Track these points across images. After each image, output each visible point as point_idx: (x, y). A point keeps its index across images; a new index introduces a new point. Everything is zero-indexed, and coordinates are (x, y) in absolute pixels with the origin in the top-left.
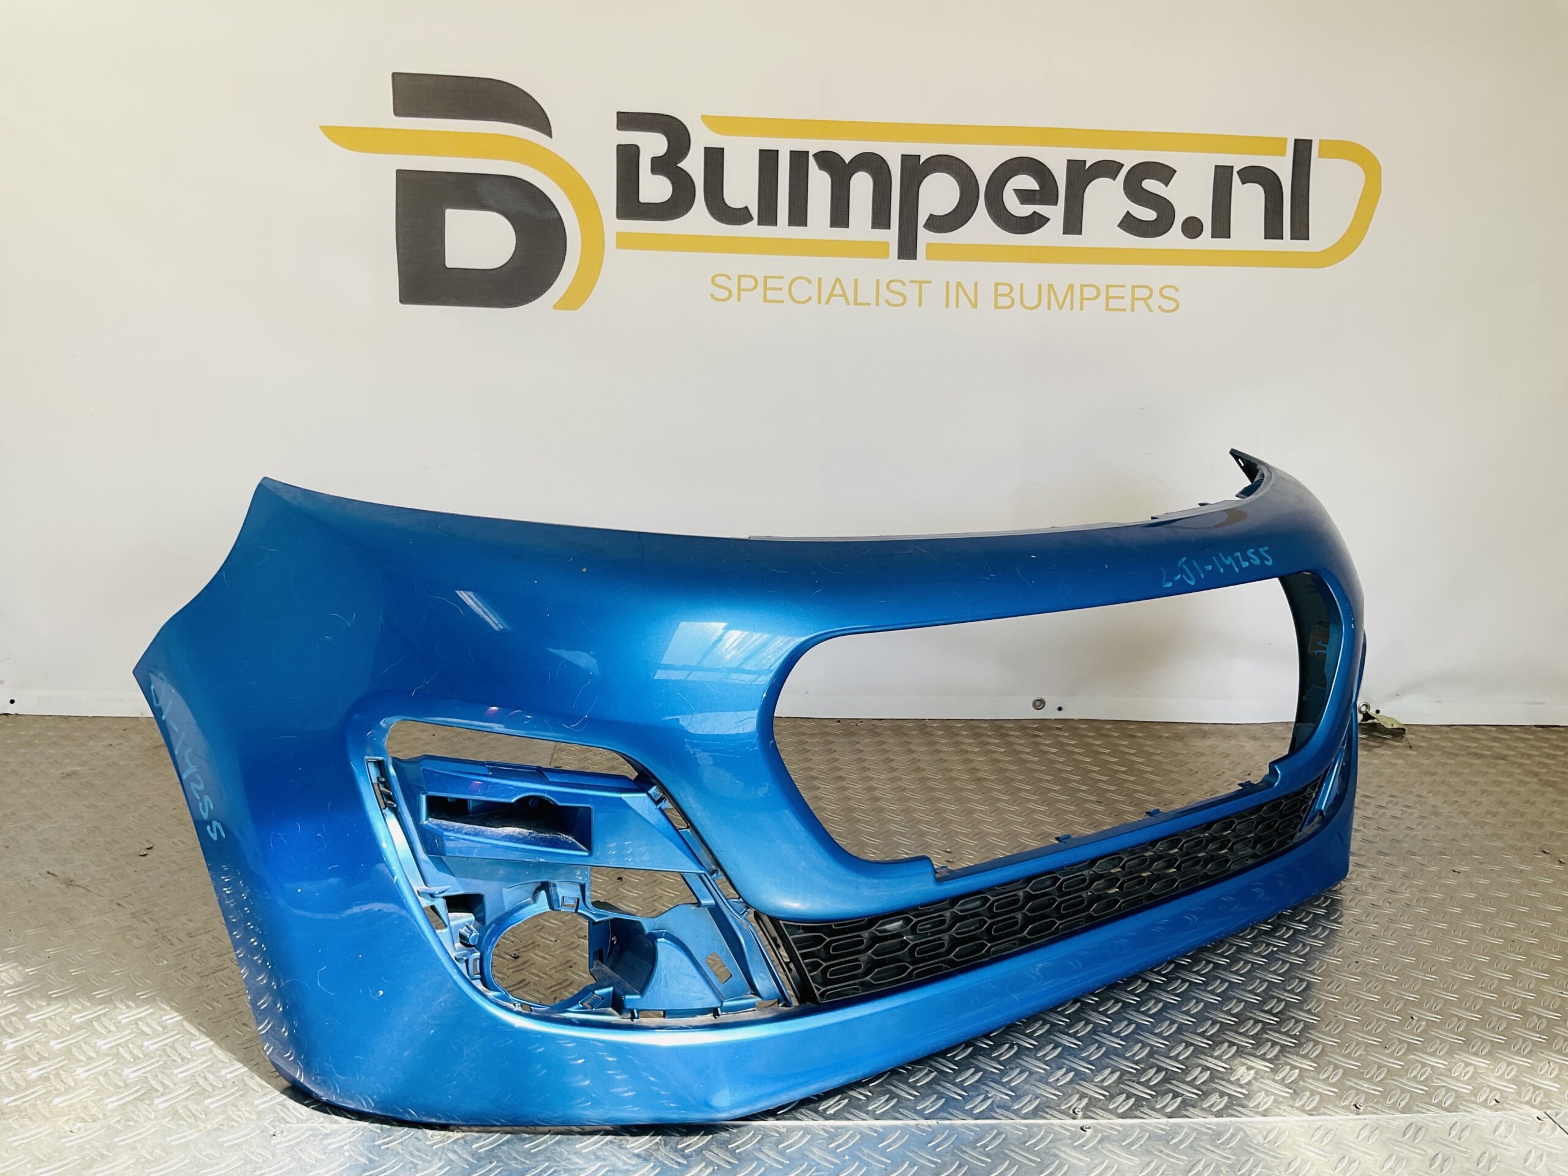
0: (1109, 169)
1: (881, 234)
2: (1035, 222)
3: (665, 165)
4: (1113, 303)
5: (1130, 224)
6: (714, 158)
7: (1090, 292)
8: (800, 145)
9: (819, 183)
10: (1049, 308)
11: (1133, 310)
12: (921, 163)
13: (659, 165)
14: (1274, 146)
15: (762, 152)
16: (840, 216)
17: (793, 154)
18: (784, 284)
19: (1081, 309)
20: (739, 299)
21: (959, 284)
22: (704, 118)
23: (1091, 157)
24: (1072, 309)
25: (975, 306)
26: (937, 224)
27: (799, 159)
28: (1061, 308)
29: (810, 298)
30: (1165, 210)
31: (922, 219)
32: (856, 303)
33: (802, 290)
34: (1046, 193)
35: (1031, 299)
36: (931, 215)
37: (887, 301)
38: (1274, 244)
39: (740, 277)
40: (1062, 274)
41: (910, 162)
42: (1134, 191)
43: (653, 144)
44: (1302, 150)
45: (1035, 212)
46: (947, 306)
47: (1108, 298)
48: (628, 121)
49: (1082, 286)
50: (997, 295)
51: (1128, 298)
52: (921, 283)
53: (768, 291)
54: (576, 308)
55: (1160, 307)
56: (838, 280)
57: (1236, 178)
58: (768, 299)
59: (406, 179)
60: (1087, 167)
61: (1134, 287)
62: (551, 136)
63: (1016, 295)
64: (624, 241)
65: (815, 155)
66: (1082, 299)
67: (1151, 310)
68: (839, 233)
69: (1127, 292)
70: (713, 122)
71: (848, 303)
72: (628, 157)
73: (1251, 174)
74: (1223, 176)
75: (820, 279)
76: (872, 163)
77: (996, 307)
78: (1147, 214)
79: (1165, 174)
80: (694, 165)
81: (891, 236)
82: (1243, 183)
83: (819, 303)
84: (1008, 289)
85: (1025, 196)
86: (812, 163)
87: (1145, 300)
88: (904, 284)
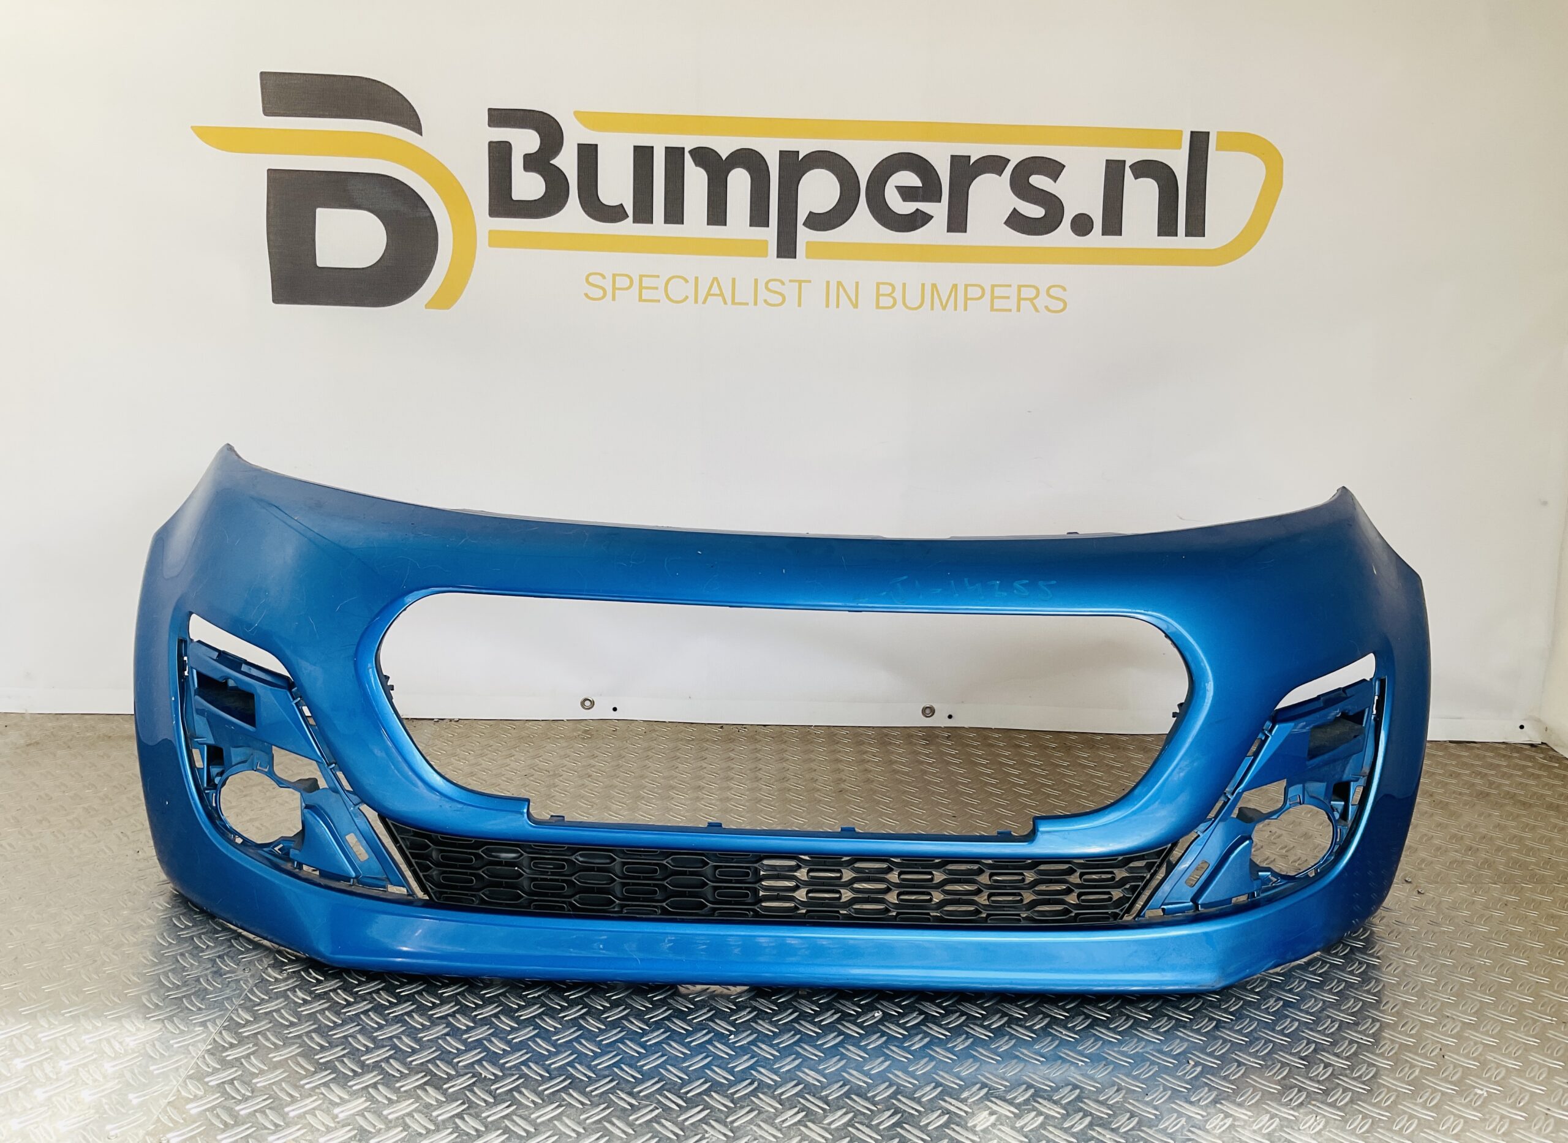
0: (995, 164)
1: (759, 232)
2: (918, 220)
3: (537, 162)
4: (998, 304)
5: (1016, 221)
6: (588, 155)
7: (974, 292)
8: (675, 141)
9: (696, 179)
10: (932, 309)
11: (1019, 310)
12: (800, 159)
13: (532, 163)
14: (1169, 138)
15: (637, 149)
16: (717, 213)
17: (669, 150)
18: (660, 283)
19: (966, 309)
20: (614, 299)
21: (839, 284)
22: (578, 114)
23: (976, 152)
24: (956, 309)
25: (856, 306)
26: (818, 222)
27: (674, 155)
28: (944, 308)
29: (687, 297)
30: (1054, 207)
31: (802, 217)
32: (734, 303)
33: (678, 290)
34: (929, 190)
35: (913, 299)
36: (810, 212)
37: (765, 301)
38: (1167, 242)
39: (614, 276)
40: (946, 274)
41: (787, 158)
42: (1021, 187)
43: (526, 141)
44: (1199, 143)
45: (917, 210)
46: (827, 306)
47: (993, 298)
48: (499, 117)
49: (966, 286)
50: (878, 295)
51: (1014, 299)
52: (800, 282)
53: (643, 291)
54: (448, 308)
55: (1046, 307)
56: (715, 279)
57: (1128, 173)
58: (643, 298)
59: (276, 178)
60: (972, 162)
61: (1019, 287)
62: (421, 135)
63: (898, 294)
64: (497, 240)
65: (690, 152)
66: (966, 299)
67: (1037, 310)
68: (717, 231)
69: (1012, 292)
70: (586, 118)
71: (725, 303)
72: (500, 154)
73: (1143, 169)
74: (1114, 172)
75: (697, 278)
76: (750, 160)
77: (878, 307)
78: (1035, 211)
79: (1053, 169)
80: (567, 161)
81: (770, 234)
82: (1136, 178)
83: (696, 302)
84: (889, 289)
85: (907, 193)
86: (688, 160)
87: (1031, 300)
88: (783, 283)
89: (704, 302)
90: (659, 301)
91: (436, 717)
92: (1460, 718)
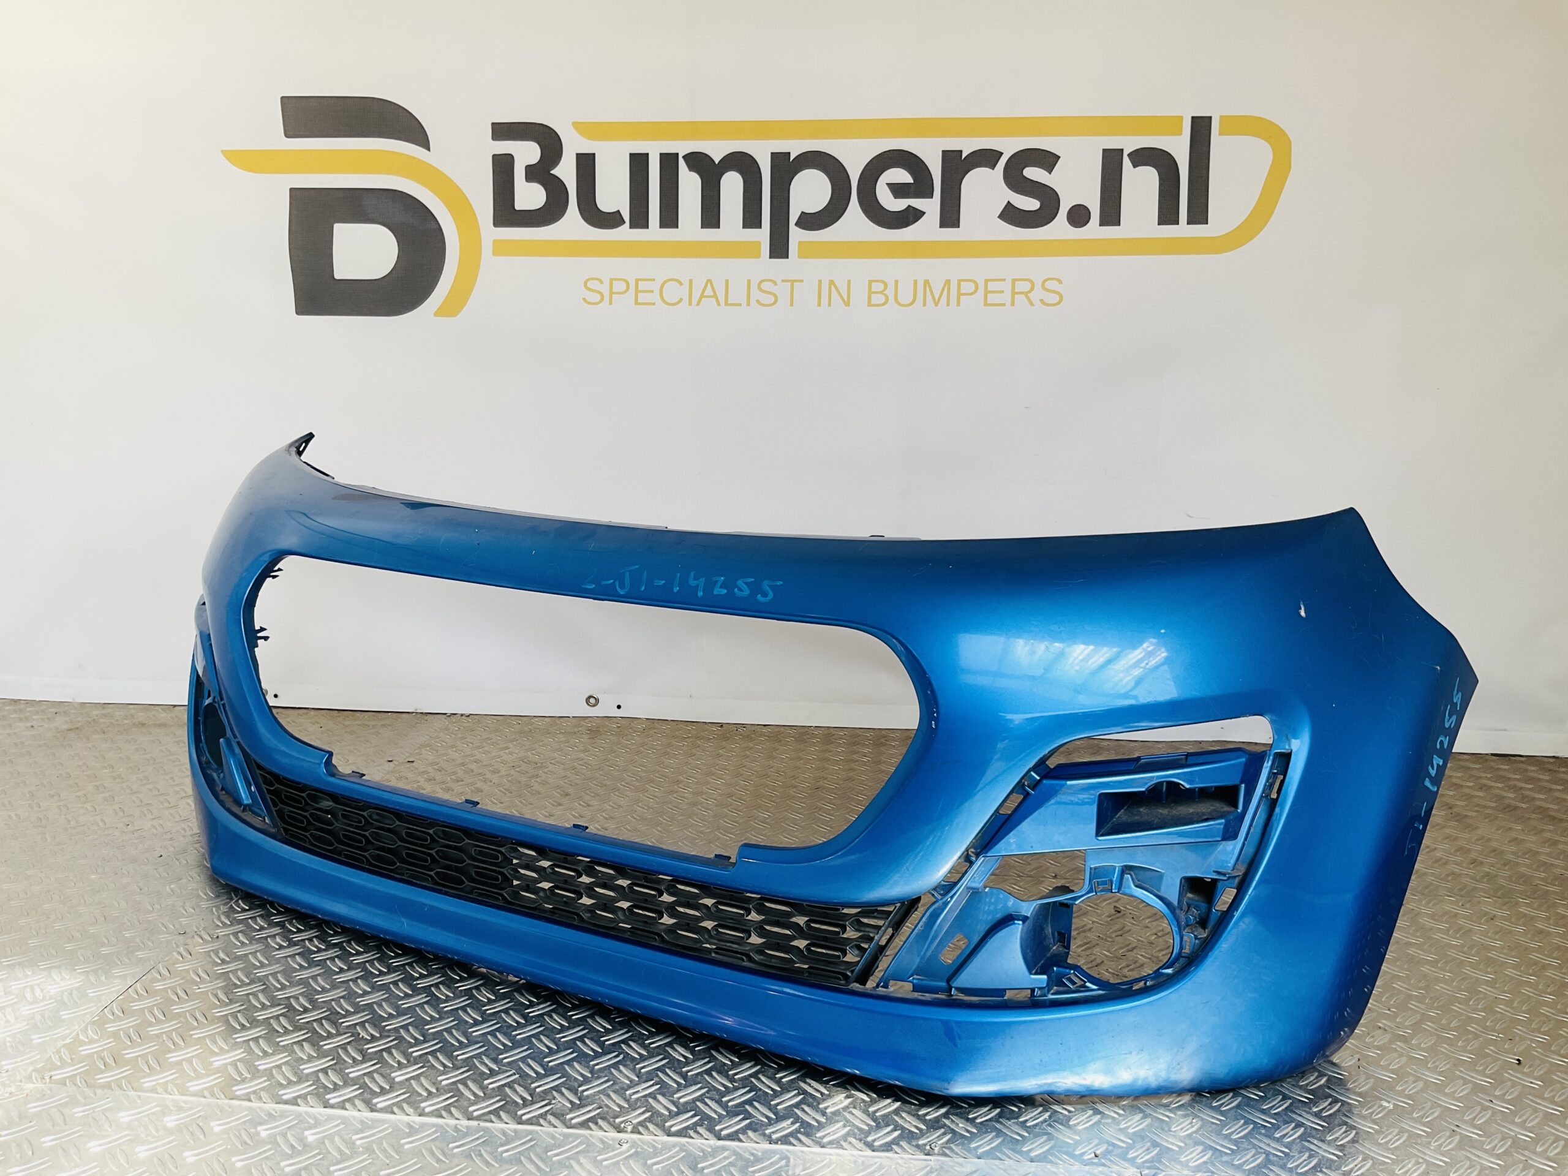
0: (988, 158)
1: (752, 234)
2: (911, 216)
3: (539, 173)
4: (992, 299)
5: (1011, 215)
6: (586, 164)
7: (967, 287)
8: (670, 147)
9: (690, 184)
10: (924, 305)
11: (1013, 304)
12: (791, 160)
13: (534, 173)
14: (1170, 125)
15: (633, 156)
16: (711, 217)
17: (664, 156)
18: (655, 286)
19: (958, 305)
20: (611, 303)
21: (832, 282)
22: (577, 125)
23: (967, 146)
24: (948, 305)
25: (847, 304)
26: (810, 222)
27: (669, 161)
28: (936, 304)
29: (681, 300)
30: (1049, 200)
31: (794, 217)
32: (727, 304)
33: (672, 292)
34: (921, 186)
35: (906, 296)
36: (802, 212)
37: (758, 301)
38: (1169, 230)
39: (611, 280)
40: (938, 270)
41: (780, 160)
42: (1015, 179)
43: (527, 153)
44: (1201, 128)
45: (909, 206)
46: (819, 305)
47: (987, 292)
48: (503, 131)
49: (960, 281)
50: (870, 293)
51: (1008, 292)
52: (793, 282)
53: (639, 294)
54: (455, 316)
55: (1041, 301)
56: (709, 281)
57: (1127, 161)
58: (639, 301)
59: (298, 196)
60: (963, 157)
61: (1014, 281)
62: (429, 150)
63: (890, 292)
64: (501, 249)
65: (684, 157)
66: (959, 294)
67: (1032, 304)
68: (710, 234)
69: (1007, 286)
70: (583, 128)
71: (719, 304)
72: (503, 166)
73: (1142, 157)
74: (1112, 161)
75: (691, 281)
76: (742, 163)
77: (870, 304)
78: (1030, 204)
79: (1048, 160)
80: (566, 171)
81: (762, 235)
82: (1134, 167)
83: (690, 303)
84: (881, 287)
85: (899, 190)
86: (682, 163)
87: (1026, 294)
88: (775, 283)
89: (698, 304)
90: (654, 304)
91: (449, 712)
92: (1505, 730)
